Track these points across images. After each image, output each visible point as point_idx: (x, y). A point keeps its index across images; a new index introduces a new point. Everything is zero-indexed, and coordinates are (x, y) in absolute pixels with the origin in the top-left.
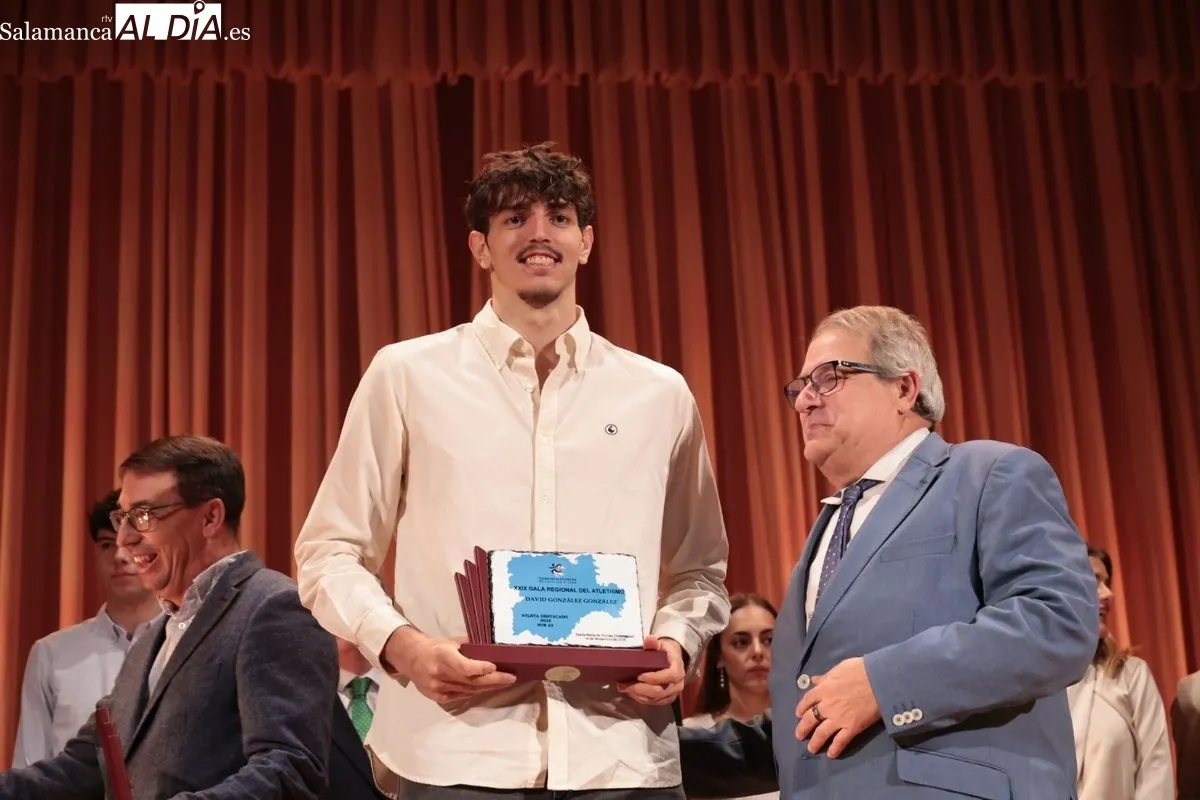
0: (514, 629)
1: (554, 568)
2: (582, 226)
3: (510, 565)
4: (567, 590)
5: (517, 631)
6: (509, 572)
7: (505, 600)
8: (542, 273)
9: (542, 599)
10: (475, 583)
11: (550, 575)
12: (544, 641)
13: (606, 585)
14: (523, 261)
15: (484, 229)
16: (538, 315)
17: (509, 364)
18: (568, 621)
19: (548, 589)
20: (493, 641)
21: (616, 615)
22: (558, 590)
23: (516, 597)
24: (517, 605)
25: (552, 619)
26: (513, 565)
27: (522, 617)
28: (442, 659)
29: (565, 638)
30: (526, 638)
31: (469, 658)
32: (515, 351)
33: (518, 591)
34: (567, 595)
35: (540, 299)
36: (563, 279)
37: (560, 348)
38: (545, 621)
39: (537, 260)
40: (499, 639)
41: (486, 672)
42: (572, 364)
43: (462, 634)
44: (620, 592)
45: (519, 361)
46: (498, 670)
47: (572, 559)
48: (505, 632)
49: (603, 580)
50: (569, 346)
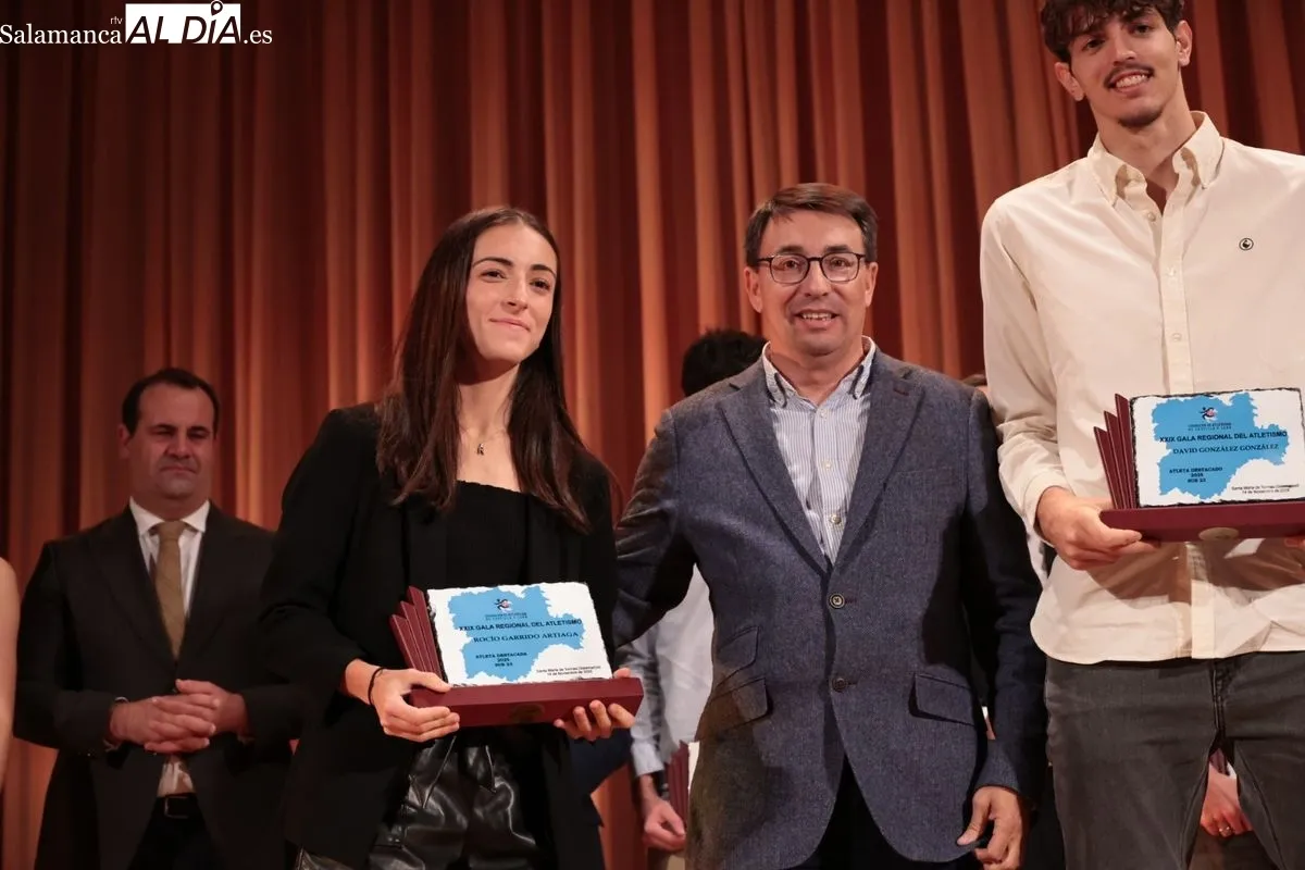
0: (1161, 487)
1: (1205, 413)
3: (1154, 413)
4: (1220, 437)
5: (1164, 489)
6: (1154, 422)
7: (1150, 454)
8: (1135, 95)
9: (1192, 451)
10: (1116, 441)
11: (1199, 421)
12: (1196, 500)
13: (1266, 427)
14: (1113, 86)
16: (1141, 138)
17: (1121, 194)
18: (1223, 473)
19: (1199, 437)
20: (1138, 504)
21: (1278, 462)
22: (1210, 438)
23: (1163, 450)
24: (1164, 460)
25: (1204, 473)
26: (1158, 414)
27: (1171, 474)
28: (1081, 525)
29: (1219, 494)
30: (1176, 497)
31: (1110, 527)
32: (1122, 180)
33: (1164, 444)
34: (1221, 441)
35: (1140, 122)
37: (1178, 164)
38: (1197, 475)
39: (1127, 81)
40: (1143, 502)
41: (1129, 542)
42: (1196, 182)
43: (1105, 499)
44: (1282, 434)
45: (1128, 190)
46: (1142, 540)
47: (1226, 400)
48: (1151, 492)
49: (1261, 422)
50: (1190, 159)
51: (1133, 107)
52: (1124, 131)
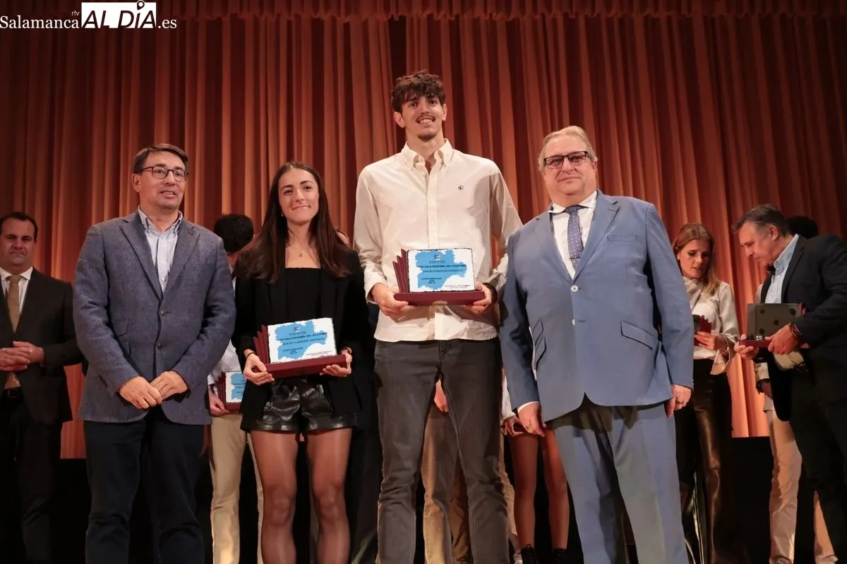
1: (435, 257)
2: (442, 105)
3: (416, 256)
4: (441, 266)
5: (419, 286)
6: (416, 260)
7: (414, 272)
8: (428, 126)
9: (431, 271)
10: (401, 266)
11: (433, 260)
12: (431, 290)
13: (458, 263)
14: (419, 122)
15: (400, 110)
16: (426, 144)
17: (415, 166)
18: (442, 280)
19: (433, 266)
20: (409, 291)
21: (463, 276)
22: (438, 266)
23: (419, 271)
24: (420, 274)
25: (435, 280)
26: (417, 257)
27: (422, 280)
28: (386, 298)
29: (440, 288)
30: (424, 289)
31: (397, 300)
32: (416, 161)
33: (420, 268)
34: (442, 268)
35: (427, 138)
36: (436, 128)
37: (436, 156)
38: (432, 281)
39: (425, 121)
40: (411, 291)
41: (402, 306)
42: (443, 163)
43: (397, 289)
44: (464, 266)
45: (418, 164)
46: (409, 304)
47: (443, 252)
48: (414, 287)
49: (457, 261)
50: (441, 155)
51: (425, 131)
52: (420, 141)
